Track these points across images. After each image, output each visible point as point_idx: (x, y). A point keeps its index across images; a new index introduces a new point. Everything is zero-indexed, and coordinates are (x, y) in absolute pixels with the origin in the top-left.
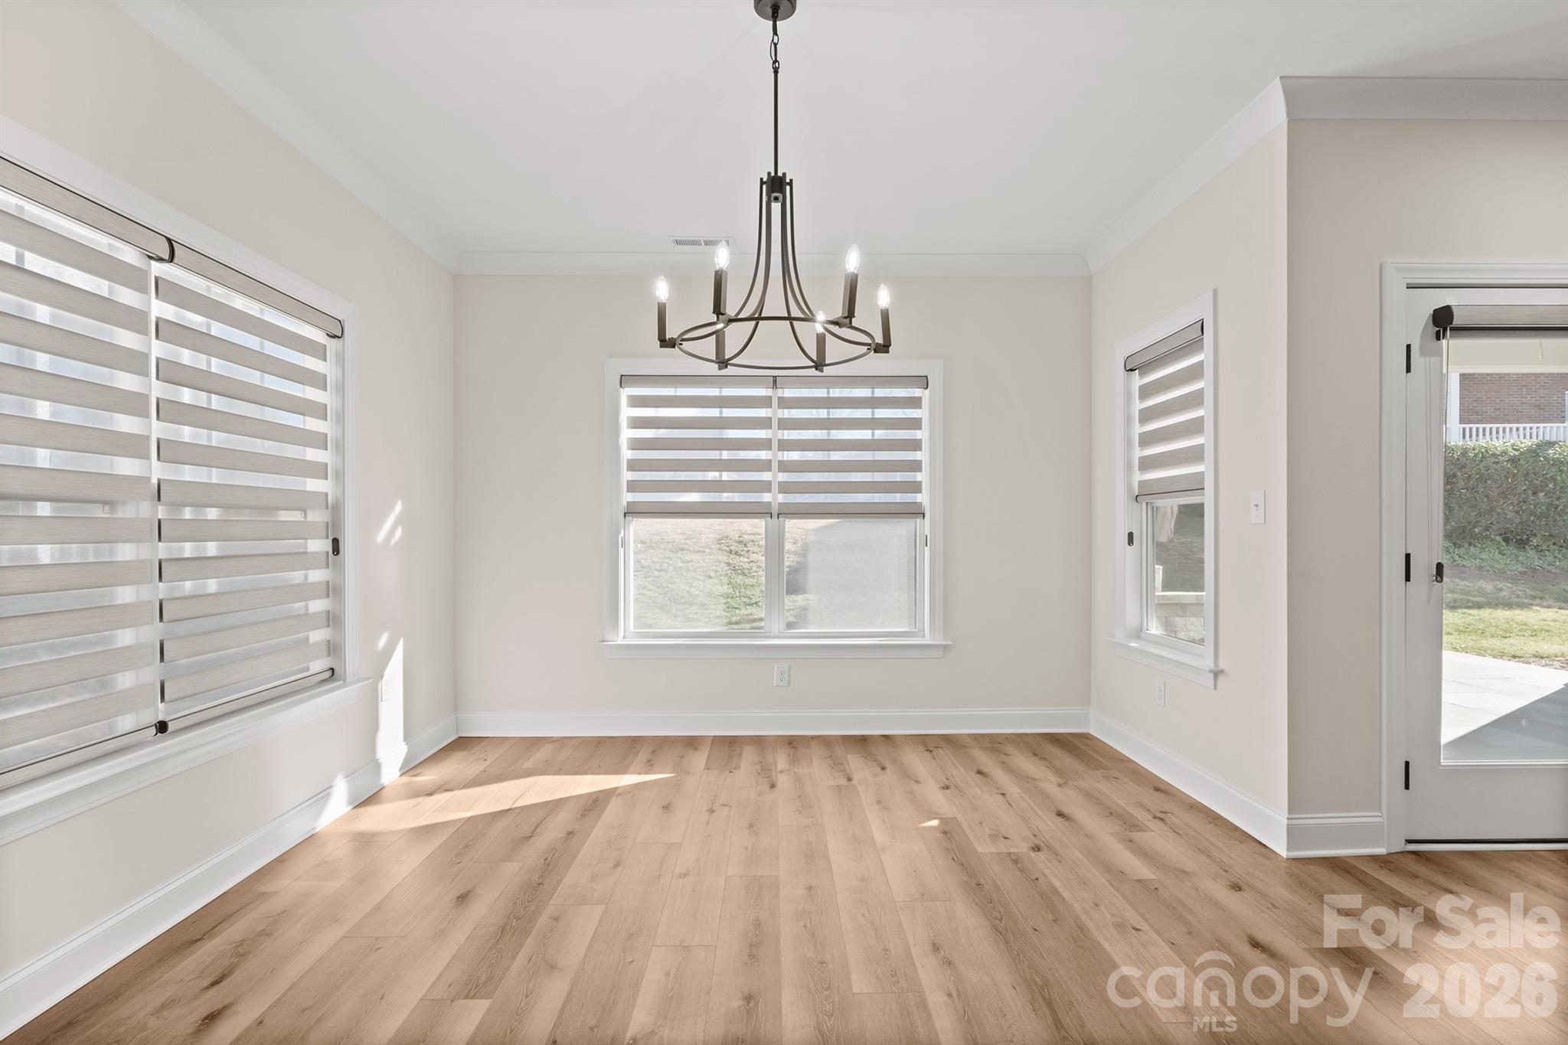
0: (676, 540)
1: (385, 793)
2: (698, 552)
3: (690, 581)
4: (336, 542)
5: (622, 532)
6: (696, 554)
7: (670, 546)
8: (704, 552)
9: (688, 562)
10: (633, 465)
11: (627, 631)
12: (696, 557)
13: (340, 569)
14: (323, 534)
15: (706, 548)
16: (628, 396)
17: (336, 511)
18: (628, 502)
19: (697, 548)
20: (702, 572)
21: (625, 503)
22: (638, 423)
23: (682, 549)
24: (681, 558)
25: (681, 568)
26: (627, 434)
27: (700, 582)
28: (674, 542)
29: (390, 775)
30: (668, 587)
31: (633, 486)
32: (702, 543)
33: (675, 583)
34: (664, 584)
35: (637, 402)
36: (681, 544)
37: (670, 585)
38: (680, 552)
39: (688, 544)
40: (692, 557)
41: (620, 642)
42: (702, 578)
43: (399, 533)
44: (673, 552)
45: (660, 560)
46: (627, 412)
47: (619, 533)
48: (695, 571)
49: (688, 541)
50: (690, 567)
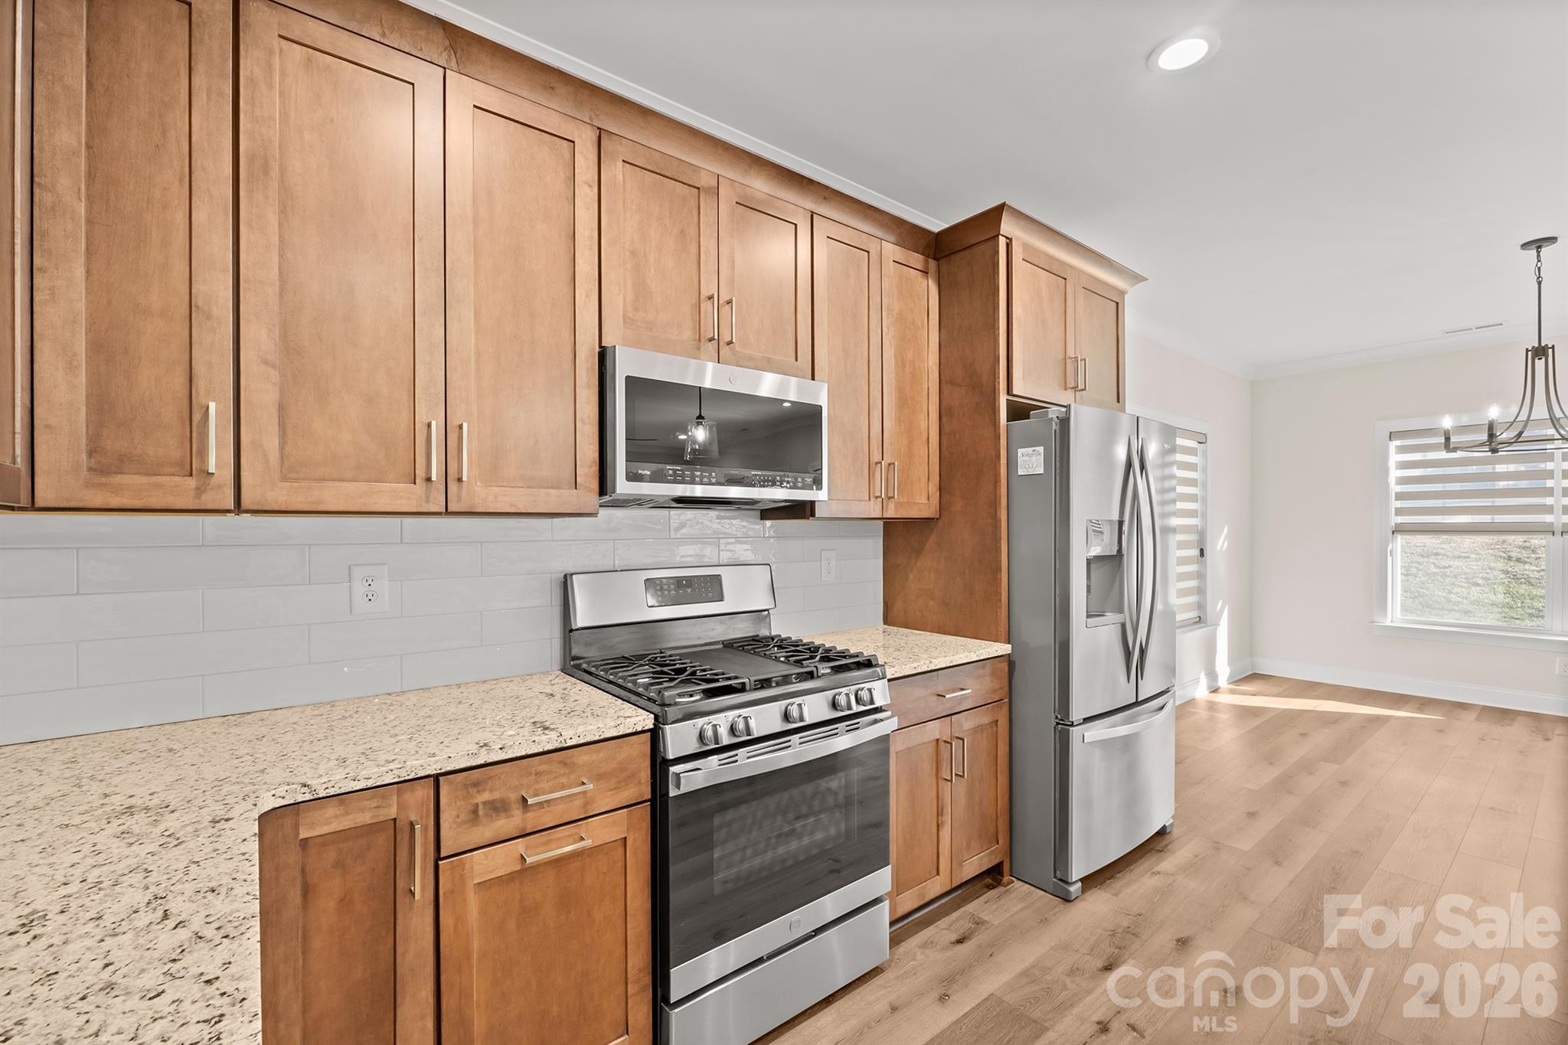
0: (1427, 544)
1: (1220, 690)
2: (1459, 557)
3: (1448, 588)
4: (1202, 550)
5: (1391, 545)
6: (1457, 560)
7: (1418, 550)
8: (1469, 558)
9: (1445, 567)
10: (1400, 496)
11: (1395, 615)
12: (1457, 563)
13: (1203, 565)
14: (1196, 546)
15: (1472, 554)
16: (1396, 446)
17: (1202, 535)
18: (1396, 524)
19: (1457, 553)
20: (1466, 578)
21: (1393, 524)
22: (1404, 465)
23: (1437, 554)
24: (1435, 564)
25: (1435, 574)
26: (1394, 473)
27: (1464, 590)
28: (1424, 546)
29: (1223, 682)
30: (1419, 592)
31: (1399, 512)
32: (1464, 548)
33: (1427, 589)
34: (1413, 589)
35: (1402, 450)
36: (1435, 548)
37: (1421, 590)
38: (1433, 557)
39: (1443, 549)
40: (1452, 563)
41: (1388, 623)
42: (1466, 585)
43: (1226, 543)
44: (1423, 556)
45: (1407, 565)
46: (1394, 458)
47: (1388, 546)
48: (1455, 577)
49: (1444, 546)
50: (1448, 574)
